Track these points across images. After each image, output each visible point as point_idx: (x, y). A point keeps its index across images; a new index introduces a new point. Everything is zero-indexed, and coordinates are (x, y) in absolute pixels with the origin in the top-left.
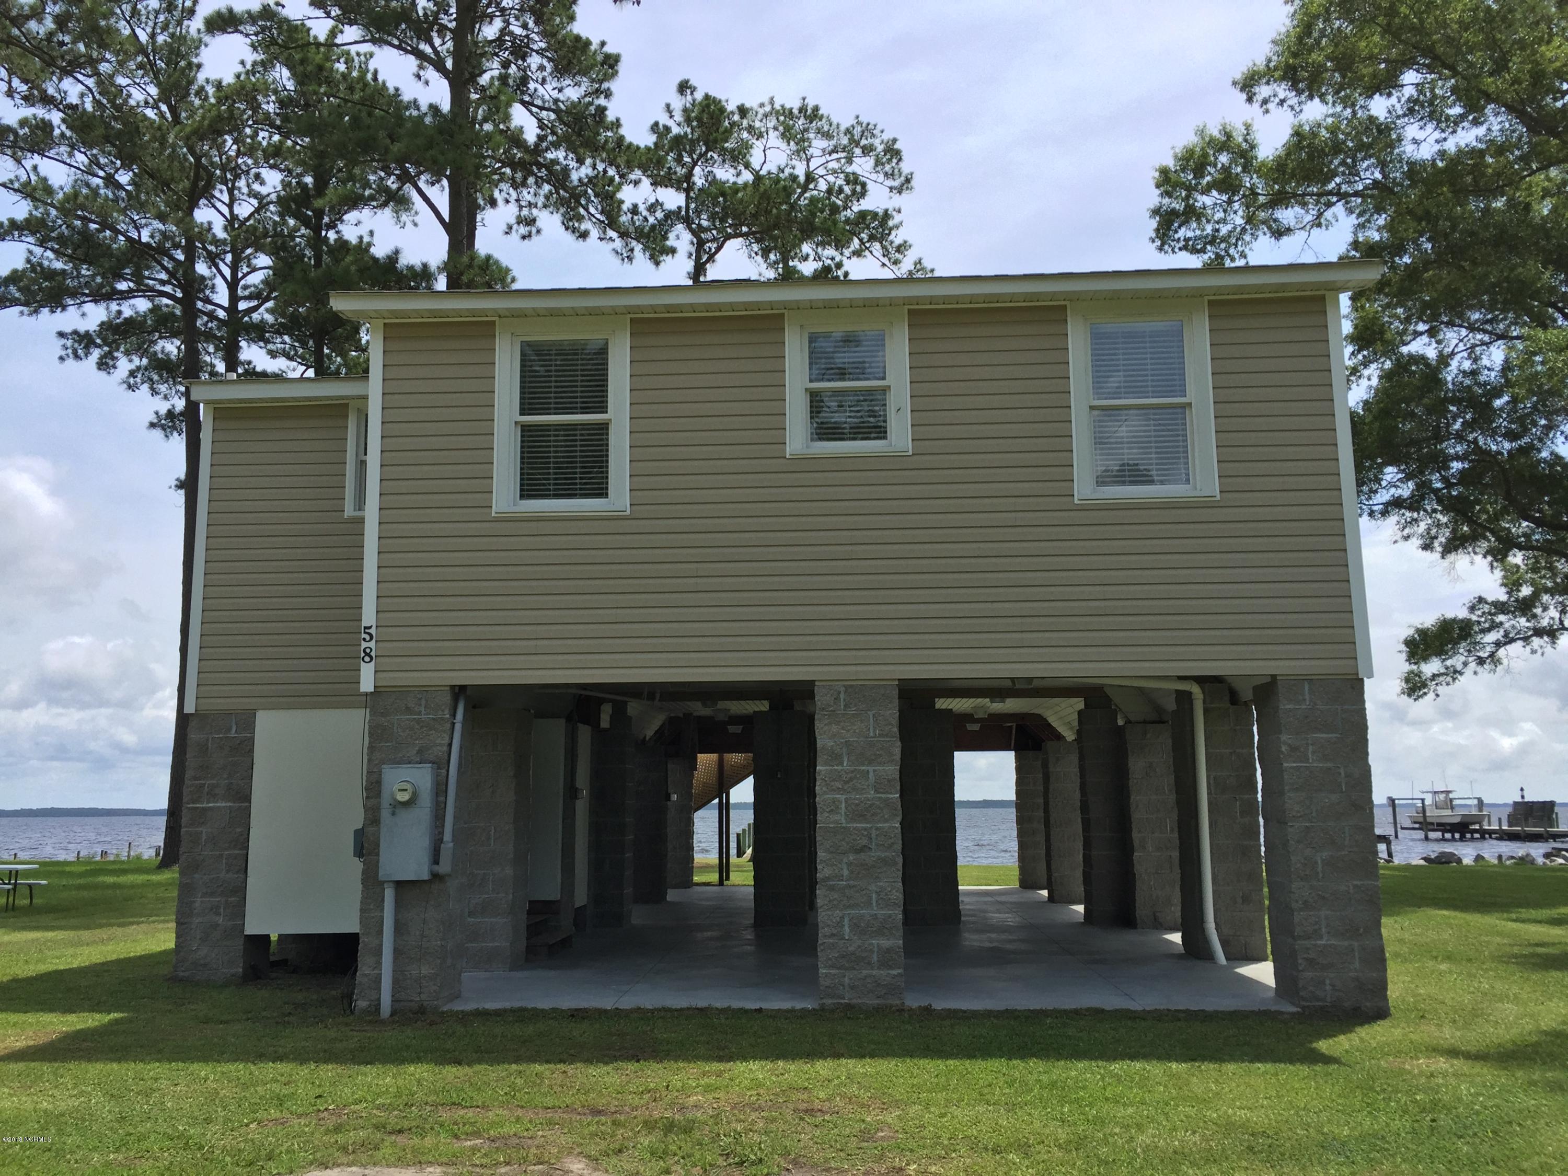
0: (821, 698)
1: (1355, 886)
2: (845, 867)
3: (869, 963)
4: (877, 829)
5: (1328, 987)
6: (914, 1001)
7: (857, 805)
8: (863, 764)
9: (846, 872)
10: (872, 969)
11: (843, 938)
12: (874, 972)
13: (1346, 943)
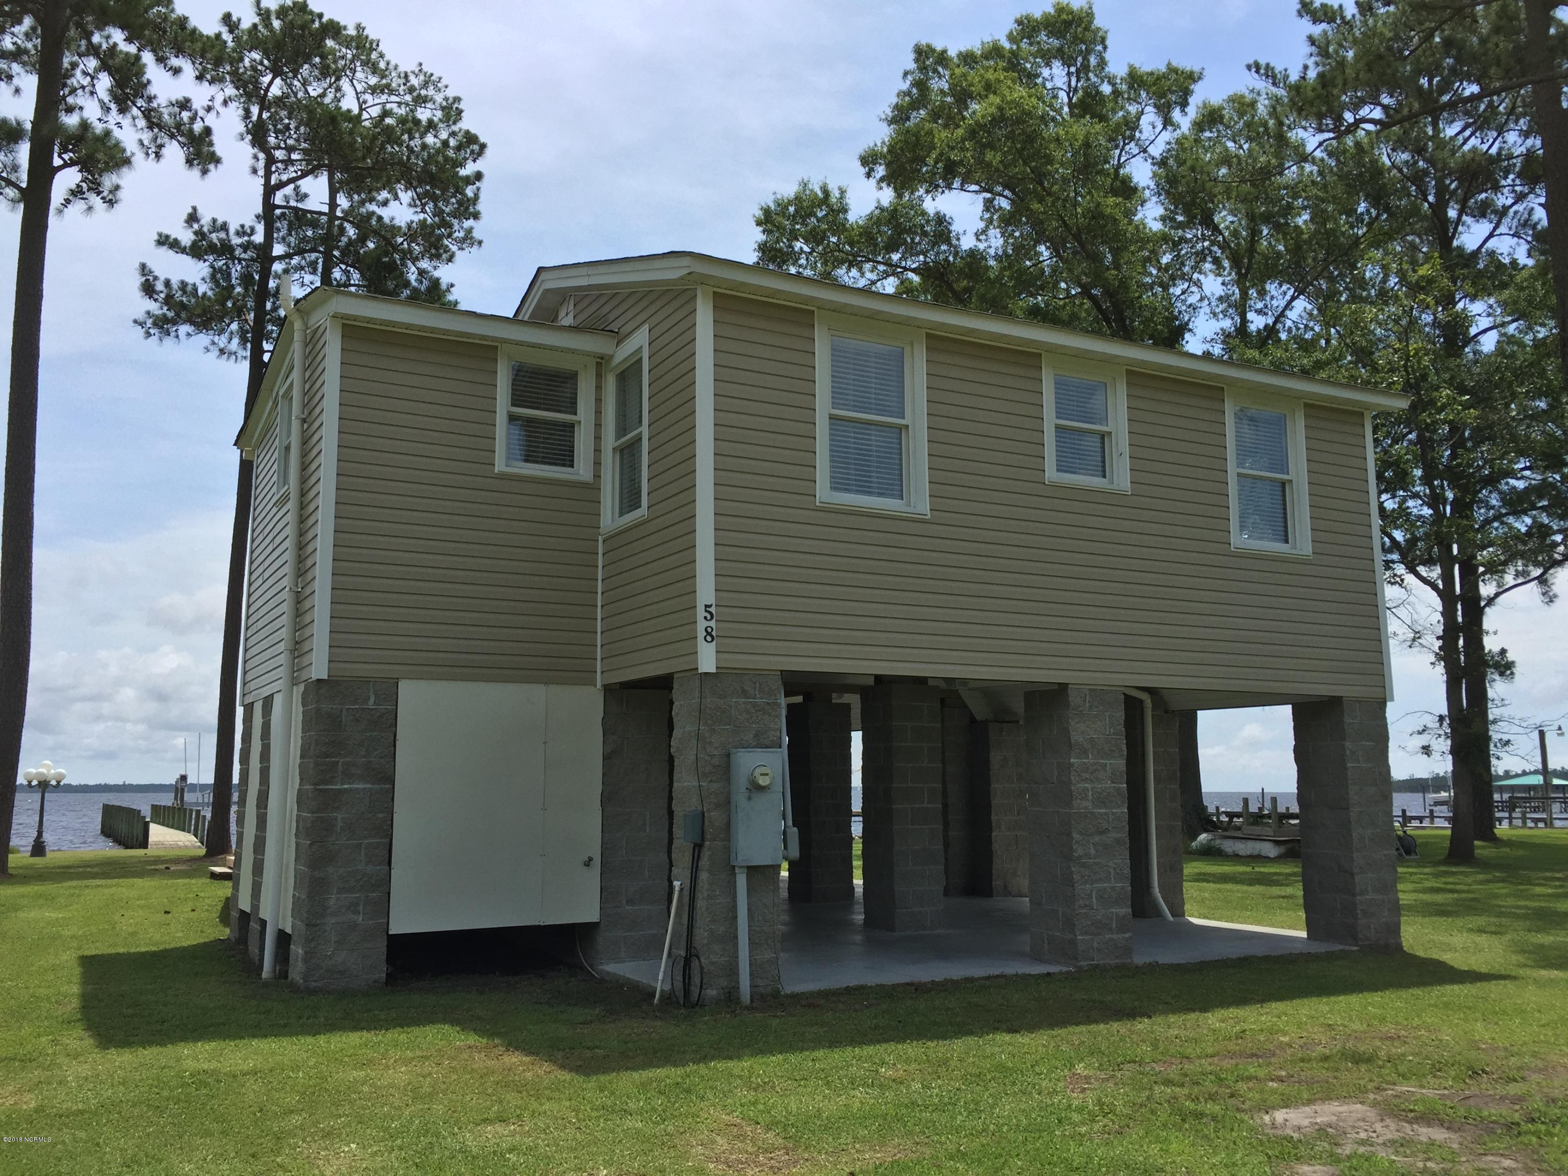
0: (1074, 699)
1: (1385, 855)
2: (1092, 846)
3: (1110, 929)
4: (1113, 814)
5: (1373, 931)
6: (1139, 959)
7: (1100, 793)
8: (1102, 758)
9: (1093, 851)
10: (1112, 933)
11: (1093, 909)
12: (1115, 936)
13: (1380, 897)
